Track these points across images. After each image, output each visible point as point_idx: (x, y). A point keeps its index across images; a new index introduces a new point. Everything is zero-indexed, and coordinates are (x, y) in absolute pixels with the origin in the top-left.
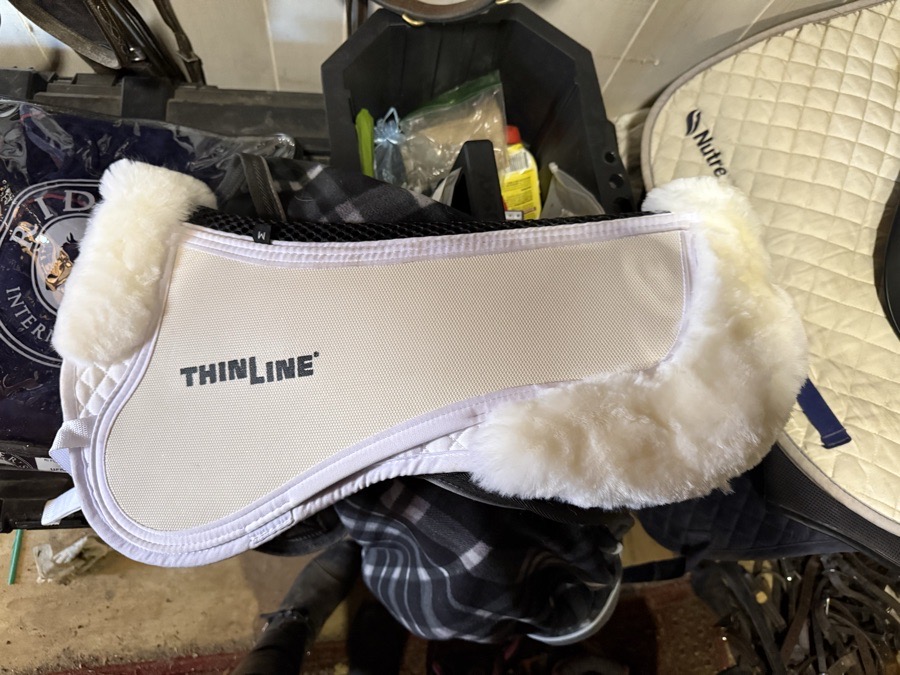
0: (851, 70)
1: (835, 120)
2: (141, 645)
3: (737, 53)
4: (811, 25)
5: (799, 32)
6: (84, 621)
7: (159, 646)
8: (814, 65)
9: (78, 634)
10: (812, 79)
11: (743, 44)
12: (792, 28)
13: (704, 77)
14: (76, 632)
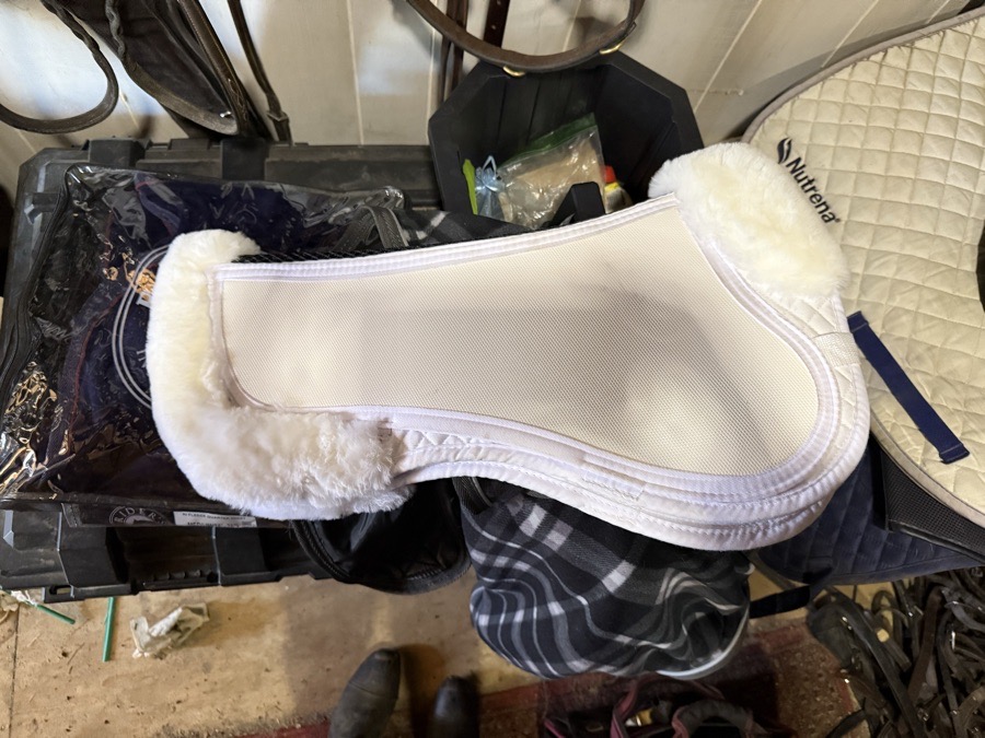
0: (939, 90)
1: (928, 141)
2: (242, 718)
3: (824, 79)
4: (896, 48)
5: (885, 56)
6: (182, 696)
7: (260, 718)
8: (902, 87)
9: (177, 710)
10: (901, 102)
11: (829, 70)
12: (876, 53)
13: (793, 104)
14: (174, 708)
